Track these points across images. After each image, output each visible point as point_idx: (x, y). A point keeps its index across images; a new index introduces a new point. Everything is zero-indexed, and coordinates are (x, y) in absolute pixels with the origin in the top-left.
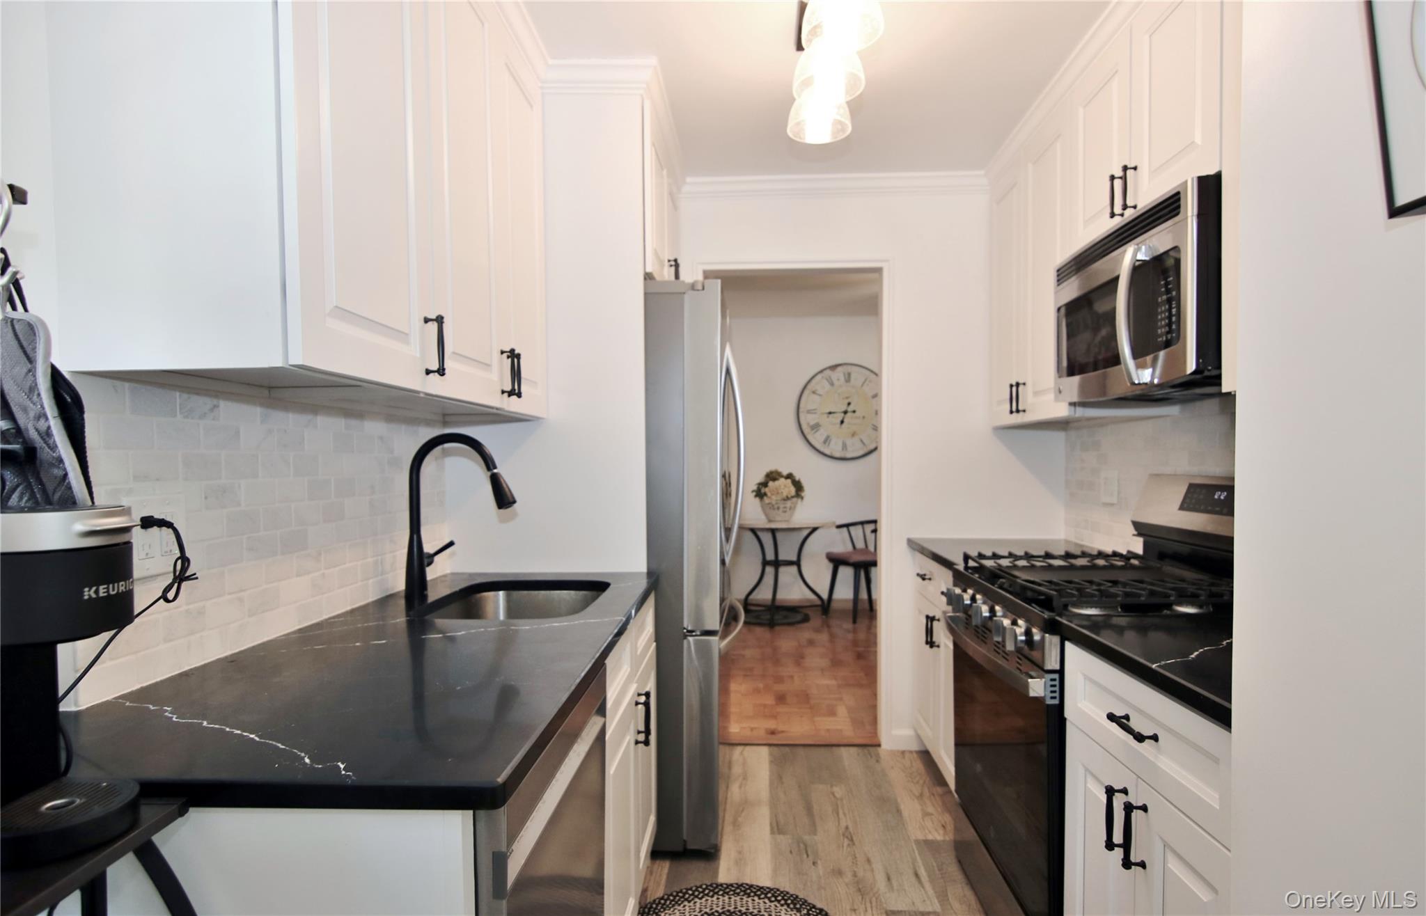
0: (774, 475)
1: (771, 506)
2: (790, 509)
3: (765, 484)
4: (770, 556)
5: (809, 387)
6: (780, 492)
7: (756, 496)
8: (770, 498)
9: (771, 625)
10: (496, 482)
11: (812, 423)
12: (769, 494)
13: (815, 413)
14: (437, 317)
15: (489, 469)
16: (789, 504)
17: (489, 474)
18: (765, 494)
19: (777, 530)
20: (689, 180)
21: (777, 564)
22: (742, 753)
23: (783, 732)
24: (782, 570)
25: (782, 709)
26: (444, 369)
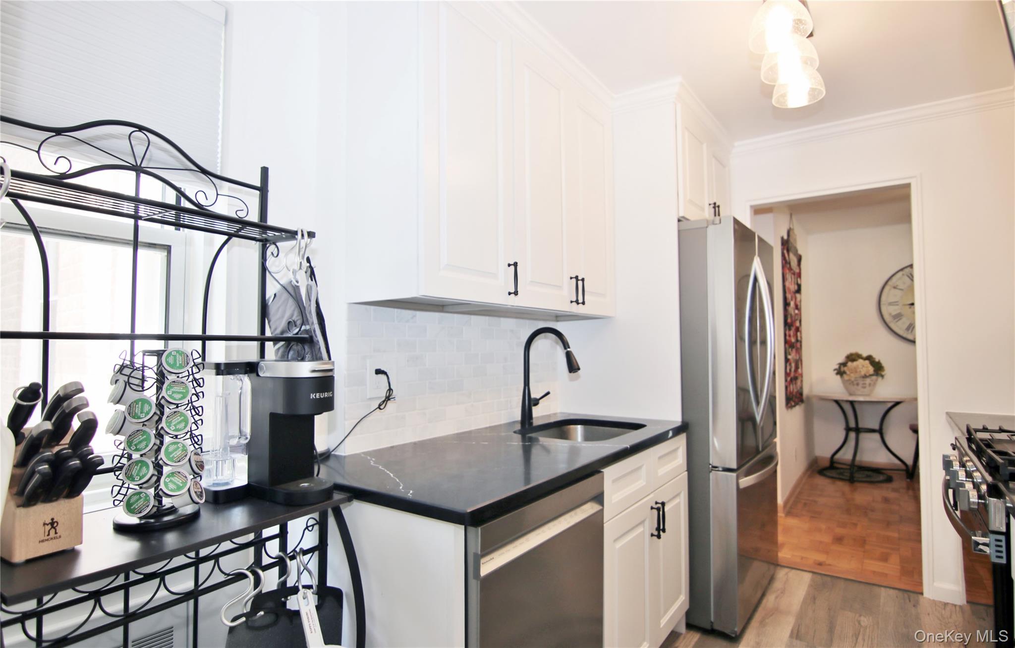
0: (853, 357)
1: (852, 383)
2: (870, 385)
3: (844, 364)
4: (852, 424)
5: (890, 283)
6: (858, 370)
7: (837, 374)
8: (849, 375)
9: (851, 480)
10: (569, 357)
11: (894, 313)
12: (848, 372)
13: (897, 305)
14: (514, 263)
15: (565, 348)
16: (868, 381)
17: (565, 351)
18: (844, 372)
19: (855, 401)
20: (736, 144)
21: (858, 430)
22: (787, 574)
23: (830, 565)
24: (864, 436)
25: (836, 548)
26: (517, 292)
